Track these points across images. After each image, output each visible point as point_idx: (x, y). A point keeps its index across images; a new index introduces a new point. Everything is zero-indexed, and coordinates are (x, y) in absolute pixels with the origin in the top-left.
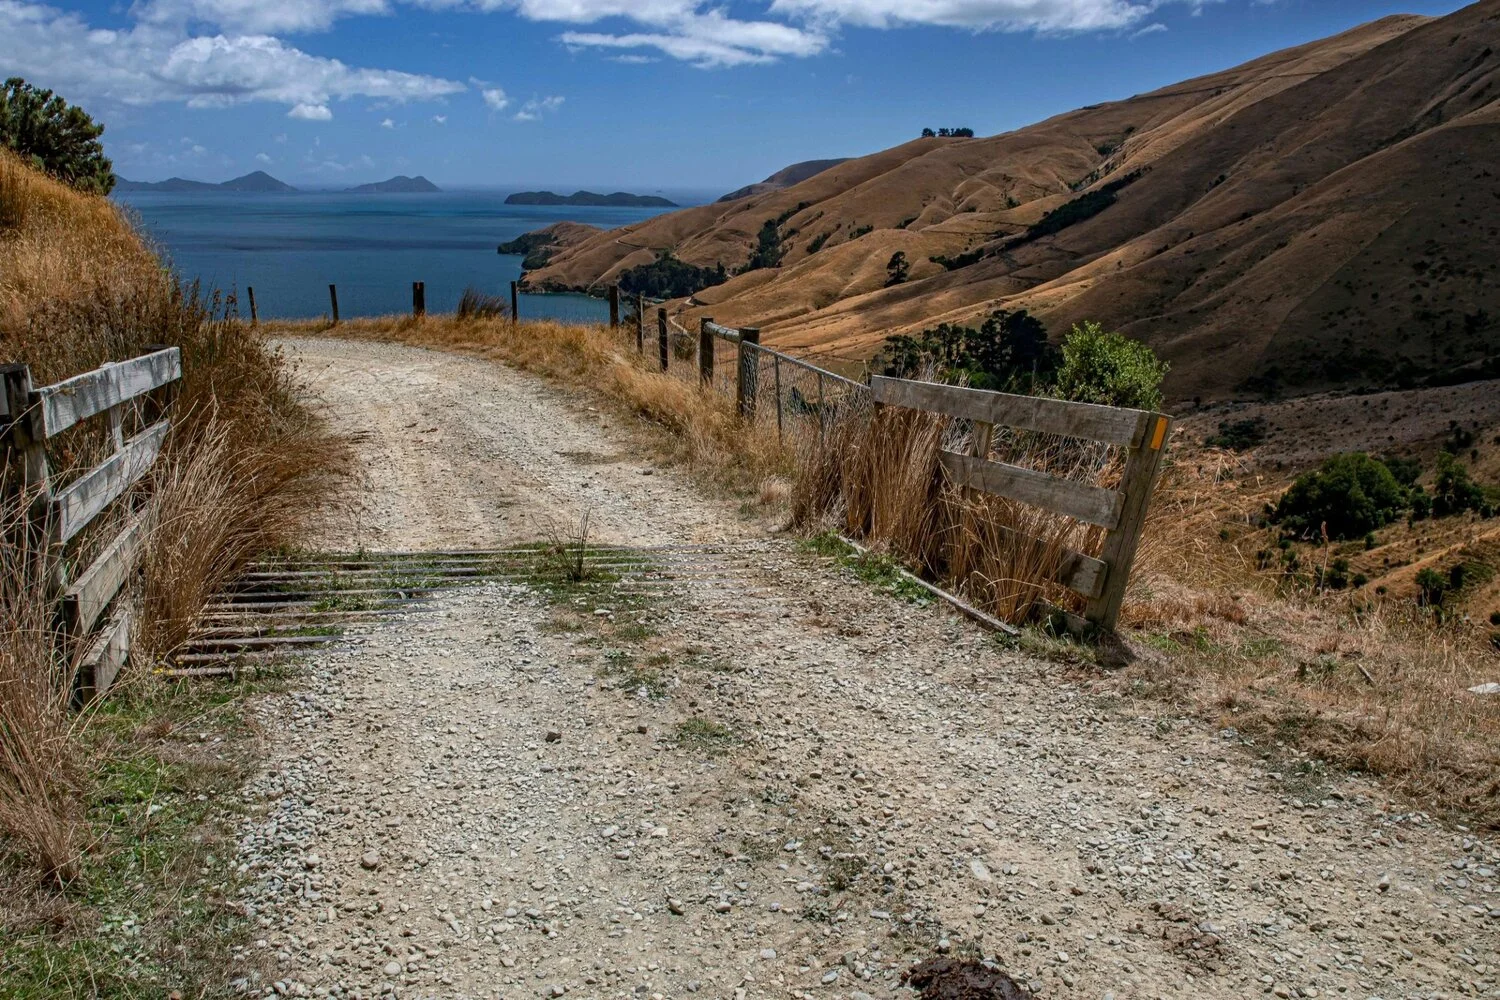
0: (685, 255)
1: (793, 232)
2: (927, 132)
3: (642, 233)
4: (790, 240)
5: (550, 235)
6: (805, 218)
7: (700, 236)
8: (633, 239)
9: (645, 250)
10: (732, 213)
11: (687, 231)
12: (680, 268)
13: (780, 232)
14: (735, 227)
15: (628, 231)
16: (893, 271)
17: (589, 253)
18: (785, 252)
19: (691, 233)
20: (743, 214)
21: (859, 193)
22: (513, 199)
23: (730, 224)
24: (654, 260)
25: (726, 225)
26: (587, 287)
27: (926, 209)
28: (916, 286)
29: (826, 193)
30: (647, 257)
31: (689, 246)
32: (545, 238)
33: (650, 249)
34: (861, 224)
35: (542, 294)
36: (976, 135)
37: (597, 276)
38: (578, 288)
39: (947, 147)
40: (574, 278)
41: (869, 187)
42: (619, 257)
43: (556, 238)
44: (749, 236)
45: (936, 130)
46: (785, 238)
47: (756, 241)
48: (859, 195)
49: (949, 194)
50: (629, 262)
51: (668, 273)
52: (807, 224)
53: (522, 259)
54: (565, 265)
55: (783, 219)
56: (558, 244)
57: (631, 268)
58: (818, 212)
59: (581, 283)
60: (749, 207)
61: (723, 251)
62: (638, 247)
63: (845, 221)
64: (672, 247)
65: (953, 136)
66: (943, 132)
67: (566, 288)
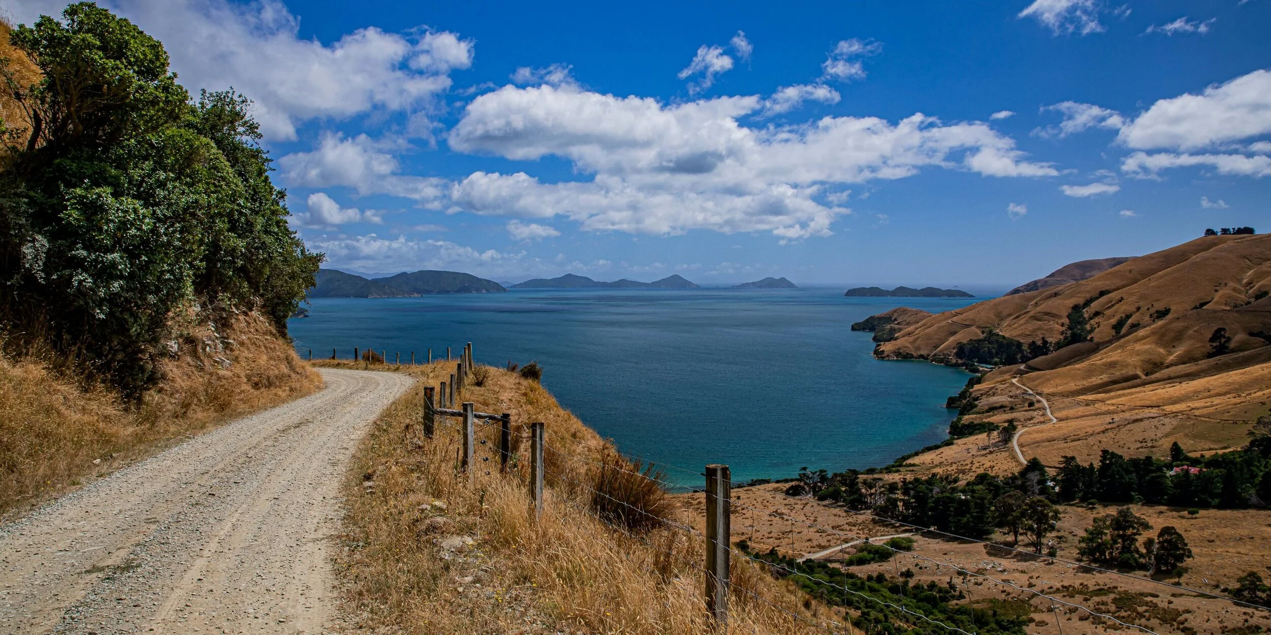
0: (1006, 331)
1: (1097, 314)
2: (1210, 232)
3: (970, 315)
4: (1096, 320)
5: (890, 317)
6: (1108, 303)
7: (1017, 317)
8: (963, 320)
9: (973, 328)
10: (1041, 300)
11: (1005, 313)
12: (1005, 342)
13: (1086, 313)
14: (1048, 310)
15: (957, 314)
16: (1215, 344)
17: (929, 330)
18: (1092, 330)
19: (1010, 315)
20: (1053, 299)
21: (1154, 281)
22: (852, 293)
23: (1042, 307)
24: (982, 336)
25: (1038, 309)
26: (928, 355)
27: (1220, 293)
28: (1243, 357)
29: (1124, 283)
30: (976, 333)
31: (1009, 325)
32: (888, 319)
33: (978, 327)
34: (1159, 306)
35: (894, 360)
36: (1257, 232)
37: (936, 347)
38: (922, 356)
39: (1231, 243)
40: (918, 348)
41: (1162, 277)
42: (953, 333)
43: (895, 320)
44: (1059, 317)
45: (1218, 229)
46: (1091, 318)
47: (1066, 321)
48: (1153, 284)
49: (1239, 281)
50: (962, 337)
51: (996, 346)
52: (1109, 308)
53: (873, 335)
54: (911, 339)
55: (1088, 303)
56: (898, 324)
57: (965, 342)
58: (1118, 297)
59: (924, 352)
60: (1056, 294)
61: (1039, 329)
62: (968, 326)
63: (1144, 305)
64: (994, 326)
65: (1234, 234)
66: (1225, 231)
67: (912, 356)
